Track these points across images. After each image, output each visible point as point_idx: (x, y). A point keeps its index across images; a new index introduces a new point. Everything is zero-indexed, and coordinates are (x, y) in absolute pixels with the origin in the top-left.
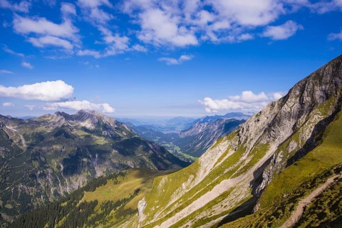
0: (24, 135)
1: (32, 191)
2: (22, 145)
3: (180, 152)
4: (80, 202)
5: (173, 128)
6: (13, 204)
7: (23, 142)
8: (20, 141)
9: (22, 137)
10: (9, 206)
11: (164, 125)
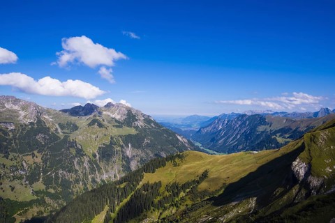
0: (59, 124)
1: (71, 177)
2: (58, 133)
3: (202, 148)
4: (141, 183)
5: (189, 126)
6: (55, 189)
7: (59, 130)
8: (57, 129)
9: (58, 127)
10: (52, 191)
11: (179, 123)
